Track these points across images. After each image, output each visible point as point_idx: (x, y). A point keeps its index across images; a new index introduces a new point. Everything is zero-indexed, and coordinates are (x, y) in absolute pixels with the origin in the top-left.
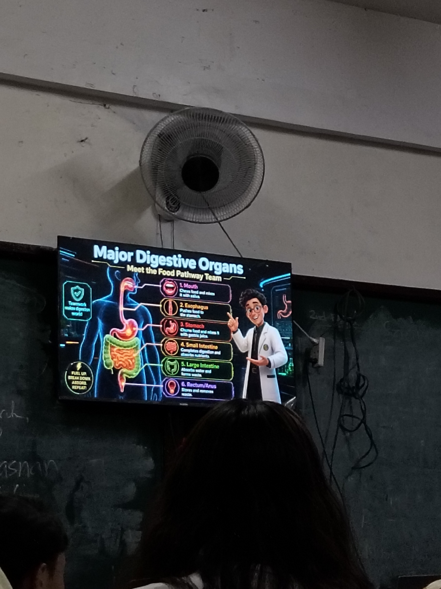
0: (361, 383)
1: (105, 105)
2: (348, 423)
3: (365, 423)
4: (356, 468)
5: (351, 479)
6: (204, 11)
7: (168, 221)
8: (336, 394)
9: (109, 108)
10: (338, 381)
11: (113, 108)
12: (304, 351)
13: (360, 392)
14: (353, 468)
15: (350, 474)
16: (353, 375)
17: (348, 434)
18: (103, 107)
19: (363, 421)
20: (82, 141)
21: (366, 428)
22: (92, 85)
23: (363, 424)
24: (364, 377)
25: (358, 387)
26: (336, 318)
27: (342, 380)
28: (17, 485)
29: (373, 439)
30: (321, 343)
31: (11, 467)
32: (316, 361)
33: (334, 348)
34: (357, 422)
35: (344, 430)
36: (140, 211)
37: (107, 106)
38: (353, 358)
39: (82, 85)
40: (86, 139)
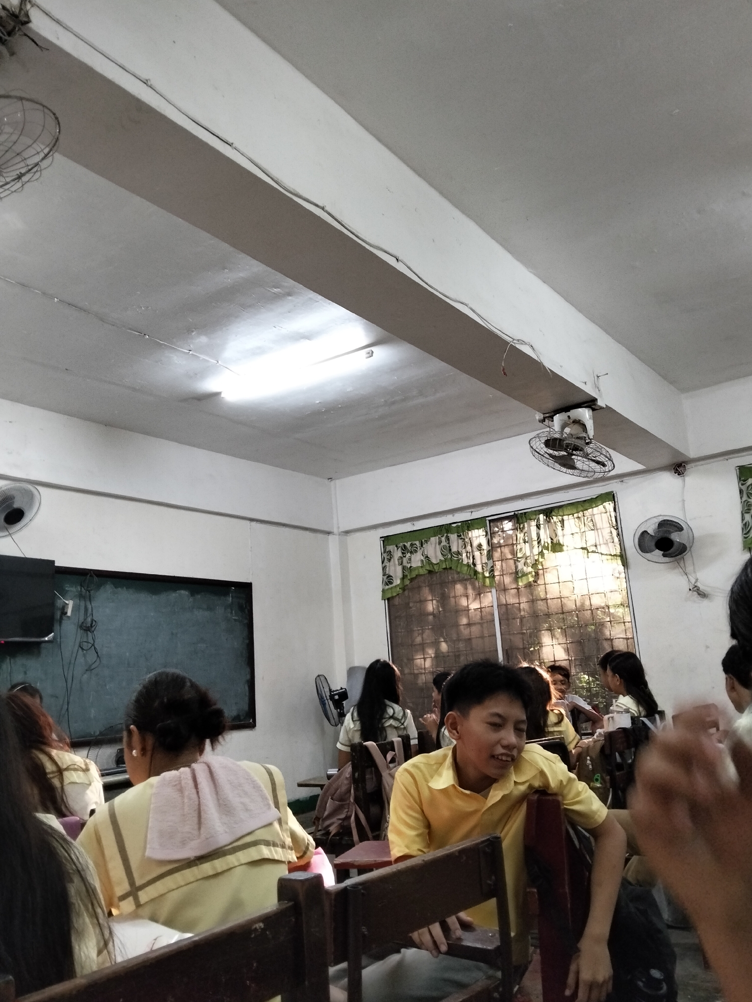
0: (94, 624)
2: (85, 646)
3: (94, 646)
4: (89, 669)
5: (85, 676)
6: (11, 422)
8: (79, 629)
10: (80, 623)
12: (61, 607)
13: (93, 628)
14: (86, 670)
15: (85, 673)
16: (89, 619)
17: (85, 652)
19: (93, 645)
21: (95, 648)
23: (93, 647)
24: (95, 621)
25: (91, 626)
26: (81, 589)
27: (83, 623)
29: (99, 653)
30: (70, 604)
32: (66, 613)
33: (79, 605)
34: (90, 645)
35: (82, 649)
38: (90, 610)
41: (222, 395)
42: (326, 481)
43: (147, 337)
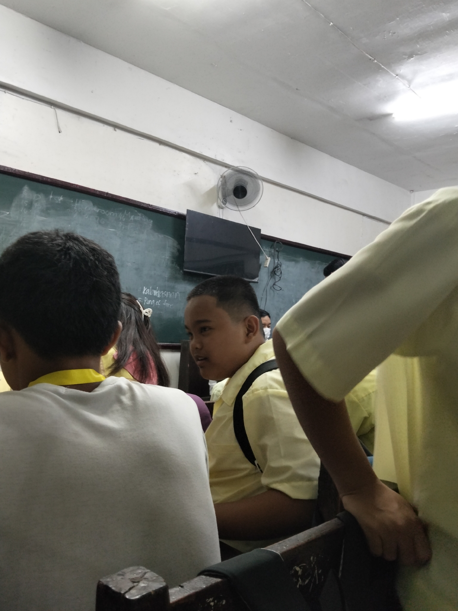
1: (204, 161)
6: (241, 130)
7: (222, 208)
8: (269, 274)
9: (205, 162)
11: (207, 163)
18: (203, 162)
20: (196, 174)
22: (202, 153)
28: (166, 300)
30: (269, 259)
31: (165, 293)
36: (213, 204)
37: (205, 161)
39: (198, 152)
40: (197, 173)
41: (393, 116)
42: (409, 192)
43: (376, 61)
